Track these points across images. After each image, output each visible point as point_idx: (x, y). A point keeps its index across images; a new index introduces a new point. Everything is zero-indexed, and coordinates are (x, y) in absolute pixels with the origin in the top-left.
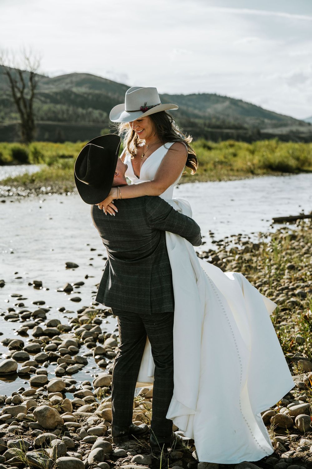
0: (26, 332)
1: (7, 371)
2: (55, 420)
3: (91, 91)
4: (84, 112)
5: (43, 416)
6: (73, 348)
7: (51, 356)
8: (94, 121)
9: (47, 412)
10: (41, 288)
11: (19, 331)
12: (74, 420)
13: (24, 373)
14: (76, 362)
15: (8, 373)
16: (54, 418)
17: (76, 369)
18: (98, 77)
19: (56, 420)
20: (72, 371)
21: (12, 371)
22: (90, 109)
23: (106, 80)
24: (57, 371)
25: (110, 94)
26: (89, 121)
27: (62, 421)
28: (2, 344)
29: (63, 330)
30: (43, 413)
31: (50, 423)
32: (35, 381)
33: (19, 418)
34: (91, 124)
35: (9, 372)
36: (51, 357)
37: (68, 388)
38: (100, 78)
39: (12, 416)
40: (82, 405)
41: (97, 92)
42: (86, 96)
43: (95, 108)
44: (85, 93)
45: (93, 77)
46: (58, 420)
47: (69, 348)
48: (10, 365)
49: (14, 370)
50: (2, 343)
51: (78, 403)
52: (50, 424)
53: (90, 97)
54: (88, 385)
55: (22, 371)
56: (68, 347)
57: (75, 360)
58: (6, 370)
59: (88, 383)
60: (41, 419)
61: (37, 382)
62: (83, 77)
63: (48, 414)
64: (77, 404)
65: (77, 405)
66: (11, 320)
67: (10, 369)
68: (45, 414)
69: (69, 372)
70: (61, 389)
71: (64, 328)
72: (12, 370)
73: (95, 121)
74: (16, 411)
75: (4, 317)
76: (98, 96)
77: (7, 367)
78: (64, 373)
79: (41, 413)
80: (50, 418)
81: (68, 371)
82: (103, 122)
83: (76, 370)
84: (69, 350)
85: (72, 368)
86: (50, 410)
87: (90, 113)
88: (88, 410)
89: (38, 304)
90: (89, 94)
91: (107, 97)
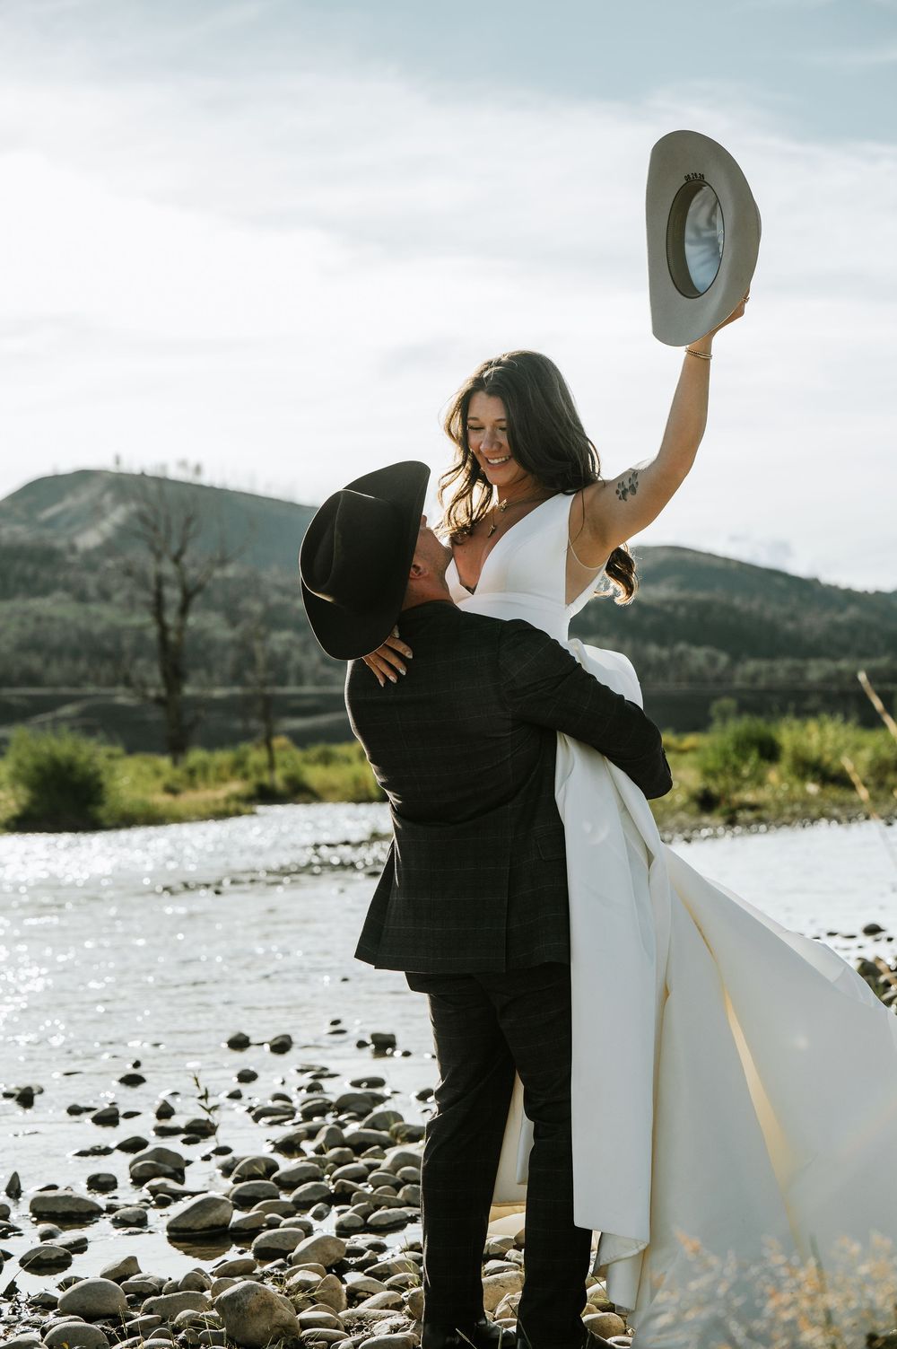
0: (299, 1144)
1: (197, 1226)
2: (274, 1322)
3: (684, 595)
4: (665, 653)
5: (239, 1309)
6: (411, 1172)
7: (339, 1191)
8: (691, 679)
9: (251, 1298)
10: (389, 1051)
11: (277, 1142)
12: (334, 1324)
13: (245, 1230)
14: (405, 1203)
15: (204, 1232)
16: (271, 1315)
17: (398, 1218)
18: (704, 554)
19: (277, 1320)
20: (385, 1223)
21: (213, 1227)
22: (681, 647)
23: (727, 560)
24: (341, 1222)
25: (737, 601)
26: (679, 680)
27: (294, 1326)
28: (221, 1171)
29: (403, 1135)
30: (240, 1303)
31: (258, 1330)
32: (267, 1246)
33: (178, 1323)
34: (685, 686)
35: (204, 1229)
36: (340, 1194)
37: (353, 1260)
38: (710, 555)
39: (164, 1320)
40: (373, 1294)
41: (701, 596)
42: (669, 608)
43: (696, 641)
44: (668, 602)
45: (688, 556)
46: (281, 1322)
47: (399, 1173)
48: (210, 1208)
49: (221, 1223)
50: (219, 1168)
51: (364, 1289)
52: (256, 1333)
53: (682, 611)
54: (416, 1251)
55: (242, 1225)
56: (396, 1172)
57: (403, 1199)
58: (196, 1222)
59: (416, 1248)
60: (233, 1319)
61: (272, 1246)
62: (663, 556)
63: (252, 1302)
64: (362, 1291)
65: (361, 1294)
66: (269, 1119)
67: (207, 1219)
68: (243, 1304)
69: (376, 1226)
70: (331, 1260)
71: (408, 1131)
72: (215, 1222)
73: (697, 678)
74: (178, 1305)
75: (253, 1113)
76: (705, 608)
77: (201, 1214)
78: (361, 1227)
79: (235, 1301)
80: (258, 1314)
81: (374, 1224)
82: (718, 680)
83: (396, 1222)
84: (399, 1179)
85: (387, 1214)
86: (259, 1292)
87: (681, 656)
88: (388, 1305)
89: (364, 1085)
90: (677, 604)
91: (731, 610)
